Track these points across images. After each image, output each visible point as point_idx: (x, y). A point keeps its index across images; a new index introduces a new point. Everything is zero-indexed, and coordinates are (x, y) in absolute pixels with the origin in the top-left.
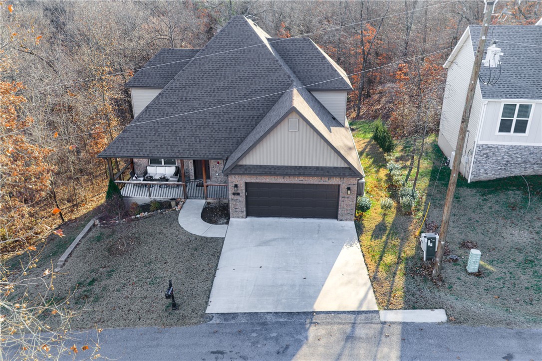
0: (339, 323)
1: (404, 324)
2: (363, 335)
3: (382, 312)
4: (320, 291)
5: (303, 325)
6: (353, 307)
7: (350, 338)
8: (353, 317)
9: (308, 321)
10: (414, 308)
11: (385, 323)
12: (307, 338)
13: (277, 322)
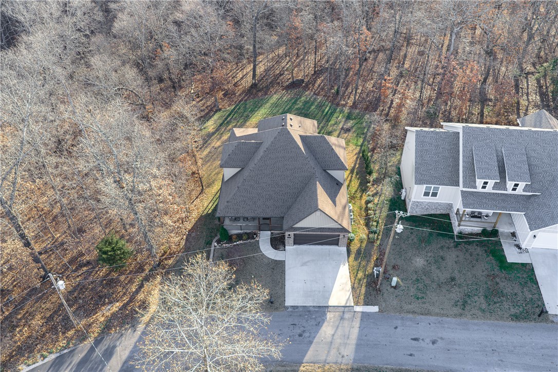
0: (339, 312)
1: (363, 312)
2: (347, 318)
3: (355, 307)
4: (331, 294)
5: (324, 312)
6: (343, 304)
7: (342, 318)
8: (343, 308)
9: (327, 310)
10: (367, 305)
11: (355, 312)
12: (326, 318)
13: (315, 311)
